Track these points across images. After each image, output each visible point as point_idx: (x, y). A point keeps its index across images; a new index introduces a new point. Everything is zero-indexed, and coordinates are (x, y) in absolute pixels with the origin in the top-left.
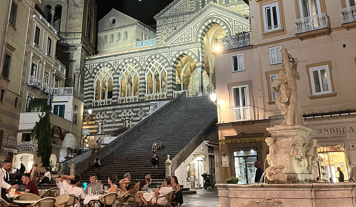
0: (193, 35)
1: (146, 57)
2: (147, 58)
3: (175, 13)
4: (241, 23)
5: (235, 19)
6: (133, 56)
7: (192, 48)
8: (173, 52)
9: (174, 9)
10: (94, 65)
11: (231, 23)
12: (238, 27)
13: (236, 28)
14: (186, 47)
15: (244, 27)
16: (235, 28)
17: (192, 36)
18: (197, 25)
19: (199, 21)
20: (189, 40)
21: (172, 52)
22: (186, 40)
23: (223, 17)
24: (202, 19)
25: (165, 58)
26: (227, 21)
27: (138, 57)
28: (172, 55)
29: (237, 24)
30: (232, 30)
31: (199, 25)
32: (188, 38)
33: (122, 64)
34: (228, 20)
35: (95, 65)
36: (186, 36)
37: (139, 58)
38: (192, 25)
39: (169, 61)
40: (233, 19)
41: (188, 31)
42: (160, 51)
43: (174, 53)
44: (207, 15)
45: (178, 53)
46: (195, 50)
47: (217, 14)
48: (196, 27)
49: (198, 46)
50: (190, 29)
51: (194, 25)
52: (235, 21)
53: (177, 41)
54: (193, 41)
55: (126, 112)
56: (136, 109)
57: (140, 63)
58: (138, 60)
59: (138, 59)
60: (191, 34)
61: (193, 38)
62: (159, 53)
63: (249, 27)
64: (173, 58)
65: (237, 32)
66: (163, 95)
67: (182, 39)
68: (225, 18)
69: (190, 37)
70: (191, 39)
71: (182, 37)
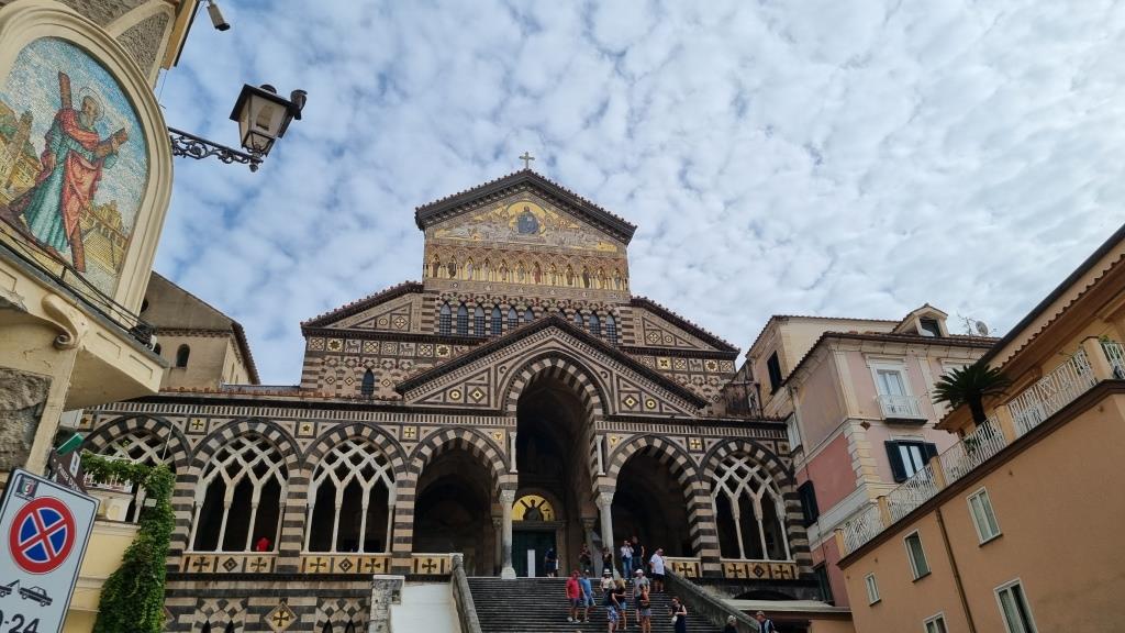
0: (492, 389)
1: (323, 427)
2: (325, 430)
3: (374, 329)
4: (637, 387)
5: (620, 374)
6: (270, 415)
7: (489, 427)
8: (422, 428)
9: (370, 317)
10: (95, 417)
11: (607, 381)
12: (626, 394)
13: (623, 396)
14: (470, 420)
15: (644, 400)
16: (619, 398)
17: (489, 389)
18: (508, 365)
19: (513, 355)
20: (480, 402)
21: (418, 426)
22: (470, 401)
23: (584, 359)
24: (524, 353)
25: (394, 440)
26: (597, 374)
27: (289, 420)
28: (418, 437)
29: (625, 386)
30: (613, 401)
31: (513, 367)
32: (477, 395)
33: (224, 433)
34: (599, 370)
35: (102, 420)
36: (470, 389)
37: (294, 423)
38: (491, 360)
39: (408, 454)
40: (615, 372)
41: (477, 375)
42: (375, 417)
43: (425, 431)
44: (540, 345)
45: (442, 433)
46: (498, 436)
47: (569, 348)
48: (503, 370)
49: (507, 425)
50: (483, 372)
51: (496, 362)
52: (618, 377)
53: (439, 398)
54: (492, 407)
55: (215, 608)
56: (263, 599)
57: (299, 441)
58: (292, 432)
59: (290, 426)
60: (488, 385)
61: (492, 398)
62: (372, 423)
63: (657, 401)
64: (421, 445)
65: (624, 408)
66: (373, 560)
67: (455, 395)
68: (591, 364)
69: (484, 395)
70: (486, 399)
71: (457, 387)
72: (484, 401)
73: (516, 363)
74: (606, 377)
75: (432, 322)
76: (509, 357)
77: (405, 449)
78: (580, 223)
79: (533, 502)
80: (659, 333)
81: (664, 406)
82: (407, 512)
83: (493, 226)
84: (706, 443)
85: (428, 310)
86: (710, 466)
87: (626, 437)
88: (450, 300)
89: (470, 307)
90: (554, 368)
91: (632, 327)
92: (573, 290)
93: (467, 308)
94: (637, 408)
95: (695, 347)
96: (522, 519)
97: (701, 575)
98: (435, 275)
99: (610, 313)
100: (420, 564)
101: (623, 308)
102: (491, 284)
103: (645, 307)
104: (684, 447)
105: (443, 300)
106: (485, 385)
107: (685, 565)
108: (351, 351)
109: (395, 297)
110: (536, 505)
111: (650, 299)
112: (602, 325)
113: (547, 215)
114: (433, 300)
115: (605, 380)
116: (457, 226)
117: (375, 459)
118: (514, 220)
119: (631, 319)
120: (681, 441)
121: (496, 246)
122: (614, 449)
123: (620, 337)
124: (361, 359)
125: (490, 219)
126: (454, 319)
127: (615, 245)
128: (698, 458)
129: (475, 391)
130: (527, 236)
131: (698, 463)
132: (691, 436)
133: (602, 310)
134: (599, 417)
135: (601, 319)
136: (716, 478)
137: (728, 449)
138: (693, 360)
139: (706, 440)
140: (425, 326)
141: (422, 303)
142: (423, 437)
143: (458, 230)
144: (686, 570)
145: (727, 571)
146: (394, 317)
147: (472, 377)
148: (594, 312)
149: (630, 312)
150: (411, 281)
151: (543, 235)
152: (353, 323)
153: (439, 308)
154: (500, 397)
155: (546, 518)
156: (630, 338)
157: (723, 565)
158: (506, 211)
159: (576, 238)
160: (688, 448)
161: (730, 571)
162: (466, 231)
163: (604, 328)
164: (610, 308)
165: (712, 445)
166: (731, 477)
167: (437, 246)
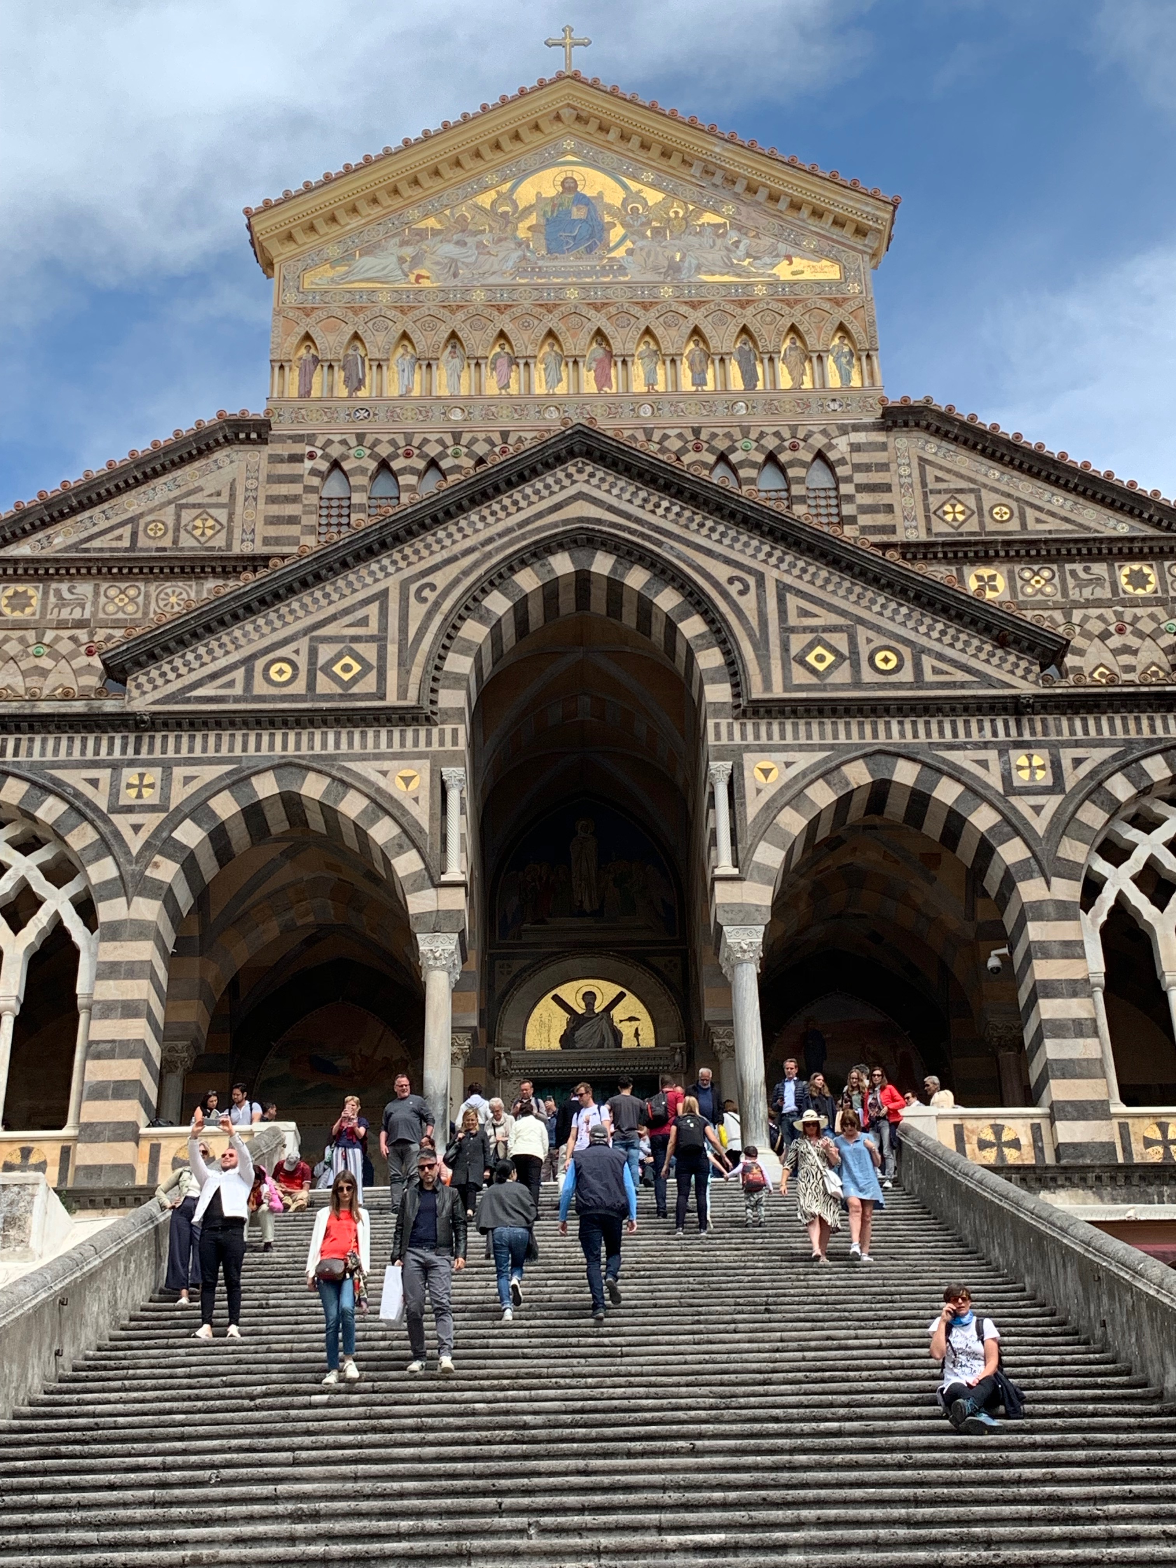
0: (392, 649)
3: (126, 550)
4: (843, 613)
5: (788, 580)
7: (378, 757)
8: (179, 772)
9: (118, 519)
11: (749, 603)
12: (810, 637)
13: (797, 643)
15: (864, 651)
16: (785, 648)
17: (382, 650)
18: (440, 579)
19: (457, 548)
20: (355, 690)
21: (167, 766)
22: (324, 685)
23: (676, 545)
24: (490, 540)
25: (96, 809)
26: (716, 584)
28: (166, 796)
29: (805, 613)
30: (763, 659)
31: (456, 582)
32: (347, 668)
34: (722, 572)
36: (325, 653)
38: (391, 569)
39: (135, 844)
40: (772, 575)
41: (346, 612)
43: (188, 780)
44: (540, 515)
45: (238, 781)
46: (407, 780)
47: (628, 516)
48: (426, 593)
49: (435, 747)
50: (365, 602)
51: (407, 573)
52: (783, 589)
53: (231, 684)
54: (392, 699)
60: (380, 639)
61: (392, 676)
62: (33, 765)
63: (906, 652)
64: (175, 819)
65: (800, 676)
66: (26, 1153)
67: (280, 672)
68: (701, 559)
69: (366, 667)
70: (372, 676)
71: (286, 651)
72: (369, 684)
73: (466, 573)
74: (742, 593)
75: (292, 520)
76: (445, 554)
77: (127, 834)
78: (729, 209)
79: (590, 998)
80: (970, 500)
81: (927, 662)
82: (129, 1009)
83: (470, 240)
84: (1066, 764)
85: (284, 489)
86: (1082, 832)
87: (804, 761)
88: (345, 457)
89: (404, 471)
90: (583, 578)
91: (887, 488)
92: (706, 402)
93: (394, 475)
94: (843, 675)
95: (1088, 529)
96: (556, 1045)
97: (1050, 1159)
98: (305, 393)
99: (820, 455)
100: (165, 1158)
101: (860, 437)
102: (465, 404)
103: (927, 428)
104: (994, 780)
105: (325, 457)
106: (371, 639)
107: (998, 1130)
108: (65, 614)
109: (191, 458)
110: (599, 1006)
111: (941, 403)
112: (797, 490)
113: (631, 196)
114: (296, 459)
115: (741, 601)
116: (368, 251)
117: (41, 867)
118: (532, 220)
119: (884, 467)
120: (984, 764)
121: (479, 296)
122: (765, 797)
123: (852, 520)
124: (92, 634)
125: (462, 224)
126: (361, 508)
127: (836, 260)
128: (1037, 809)
129: (339, 656)
130: (570, 261)
131: (1040, 825)
132: (1019, 745)
133: (794, 448)
134: (718, 709)
135: (791, 472)
136: (1101, 866)
137: (1136, 775)
138: (1078, 567)
139: (1067, 756)
140: (273, 531)
141: (265, 468)
142: (179, 795)
143: (368, 261)
144: (999, 1145)
145: (1137, 1147)
146: (187, 516)
147: (333, 618)
148: (772, 458)
149: (883, 447)
150: (233, 410)
151: (620, 253)
152: (73, 539)
153: (316, 481)
154: (416, 672)
155: (628, 1042)
156: (881, 519)
157: (1124, 1130)
158: (508, 197)
159: (716, 256)
160: (1007, 778)
161: (1149, 1143)
162: (394, 259)
163: (802, 500)
164: (818, 441)
165: (1084, 769)
166: (1152, 864)
167: (307, 312)
